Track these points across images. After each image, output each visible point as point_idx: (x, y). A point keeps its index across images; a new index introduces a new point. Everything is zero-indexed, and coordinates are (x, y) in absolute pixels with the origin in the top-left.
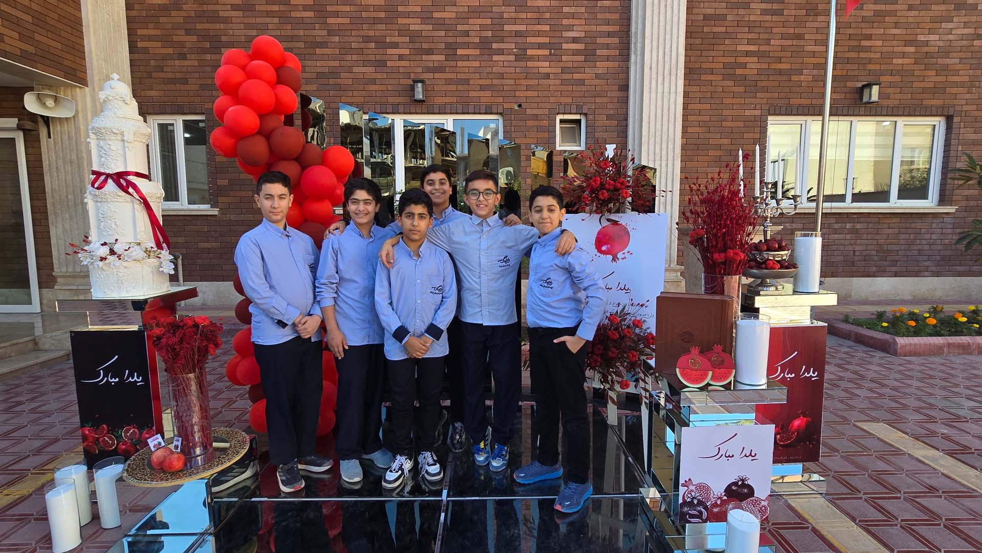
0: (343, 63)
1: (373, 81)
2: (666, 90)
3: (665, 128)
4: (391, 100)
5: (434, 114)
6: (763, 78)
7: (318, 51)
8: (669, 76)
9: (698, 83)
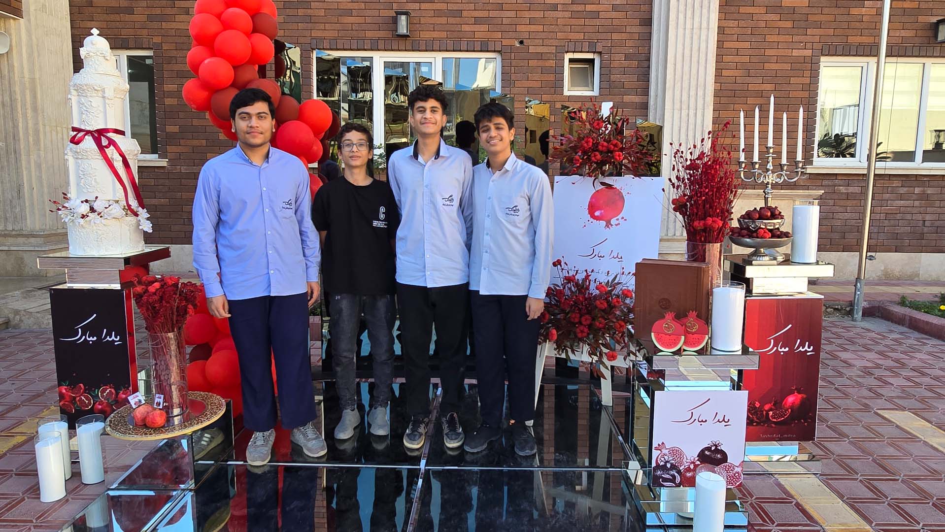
1: (349, 13)
2: (696, 25)
3: (694, 71)
4: (369, 34)
5: (420, 51)
6: (815, 11)
9: (736, 16)
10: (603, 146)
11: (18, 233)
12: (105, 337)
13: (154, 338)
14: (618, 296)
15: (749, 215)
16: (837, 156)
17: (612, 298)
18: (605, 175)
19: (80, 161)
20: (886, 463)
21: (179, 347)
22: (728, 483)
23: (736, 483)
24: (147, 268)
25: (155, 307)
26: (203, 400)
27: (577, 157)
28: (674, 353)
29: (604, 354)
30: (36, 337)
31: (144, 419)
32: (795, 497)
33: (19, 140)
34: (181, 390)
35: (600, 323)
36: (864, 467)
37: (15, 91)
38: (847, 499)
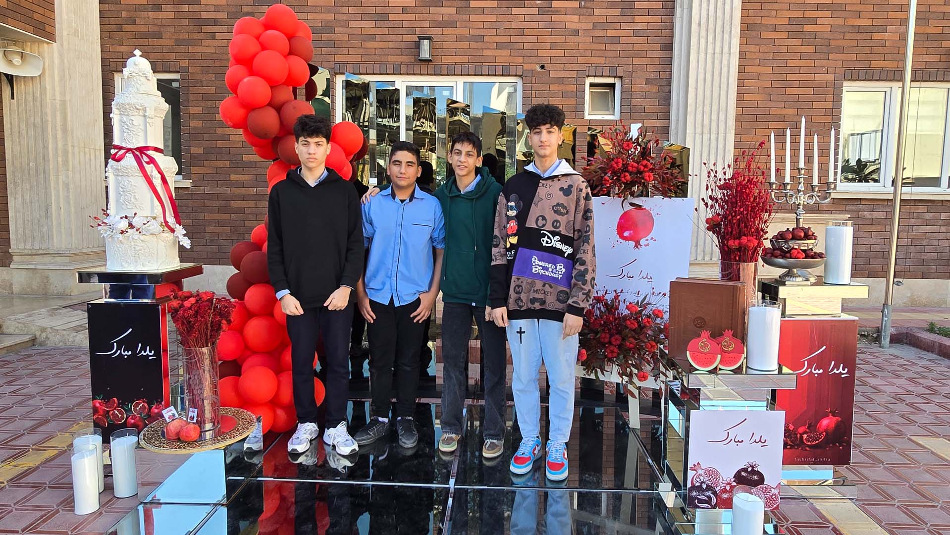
0: (338, 16)
1: (372, 38)
2: (718, 50)
3: (716, 95)
4: (392, 59)
5: (441, 75)
6: (837, 36)
8: (721, 33)
9: (757, 41)
10: (632, 166)
11: (44, 252)
12: (140, 352)
13: (188, 353)
14: (649, 317)
15: (781, 236)
16: (860, 181)
17: (642, 319)
18: (635, 195)
19: (120, 178)
20: (923, 489)
21: (212, 363)
22: (766, 505)
23: (772, 506)
24: (179, 285)
25: (190, 322)
26: (234, 415)
27: (606, 177)
28: (710, 372)
29: (634, 375)
30: (62, 354)
31: (178, 434)
32: (832, 522)
33: (49, 161)
34: (213, 404)
35: (630, 343)
36: (901, 494)
37: (46, 113)
38: (886, 524)
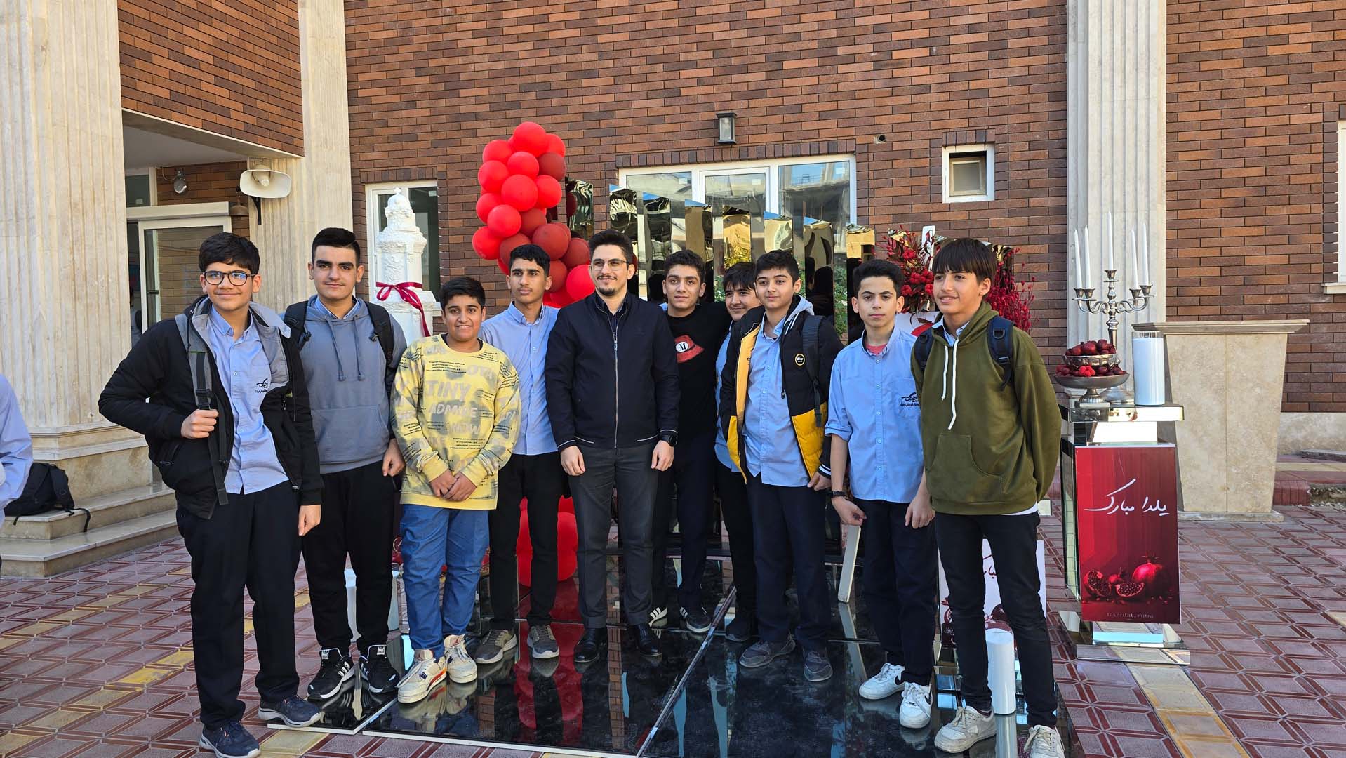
0: (620, 97)
4: (686, 144)
5: (749, 160)
6: (1323, 57)
7: (586, 83)
8: (1134, 73)
9: (1196, 75)
10: (914, 277)
33: (297, 292)
36: (1256, 664)
37: (294, 239)
